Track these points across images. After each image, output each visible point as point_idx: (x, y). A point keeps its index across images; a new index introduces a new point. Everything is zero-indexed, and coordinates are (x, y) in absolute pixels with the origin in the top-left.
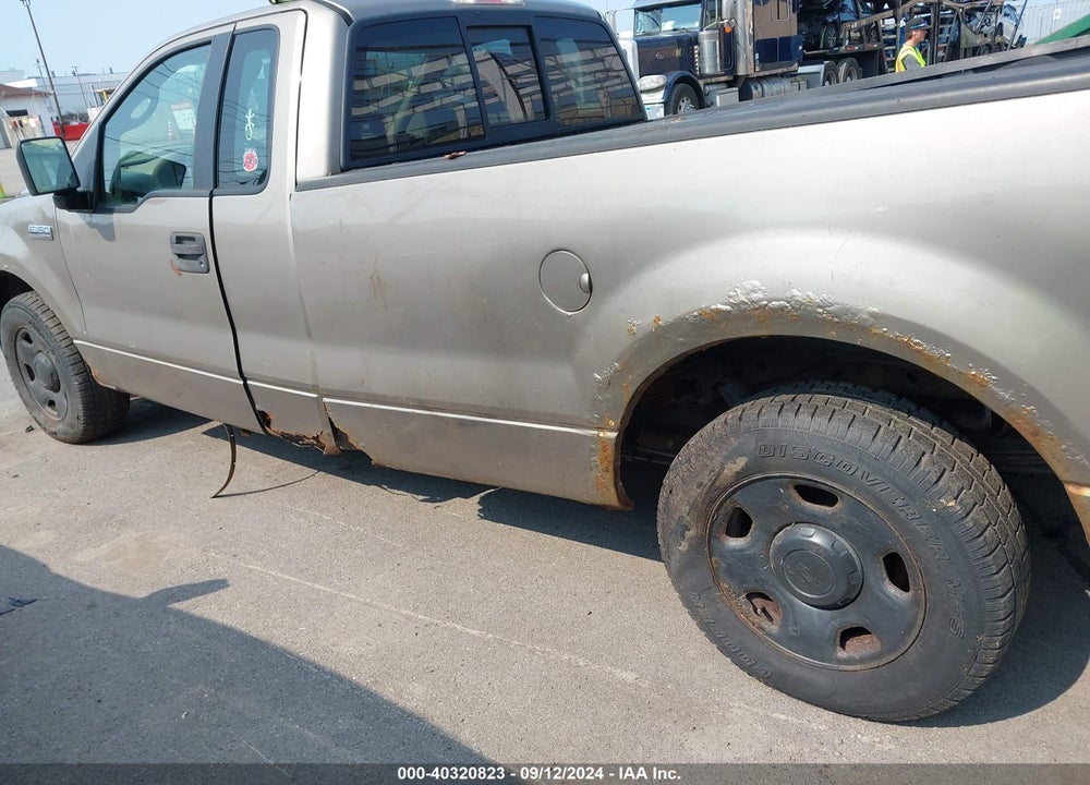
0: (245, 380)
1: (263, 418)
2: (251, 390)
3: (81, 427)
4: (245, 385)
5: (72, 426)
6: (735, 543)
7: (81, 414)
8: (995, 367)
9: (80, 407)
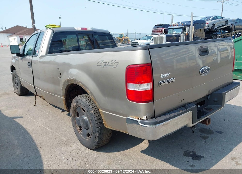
0: (34, 86)
1: (36, 93)
2: (35, 88)
3: (20, 93)
4: (34, 87)
5: (18, 92)
6: (78, 117)
7: (20, 90)
8: (90, 91)
9: (20, 89)
